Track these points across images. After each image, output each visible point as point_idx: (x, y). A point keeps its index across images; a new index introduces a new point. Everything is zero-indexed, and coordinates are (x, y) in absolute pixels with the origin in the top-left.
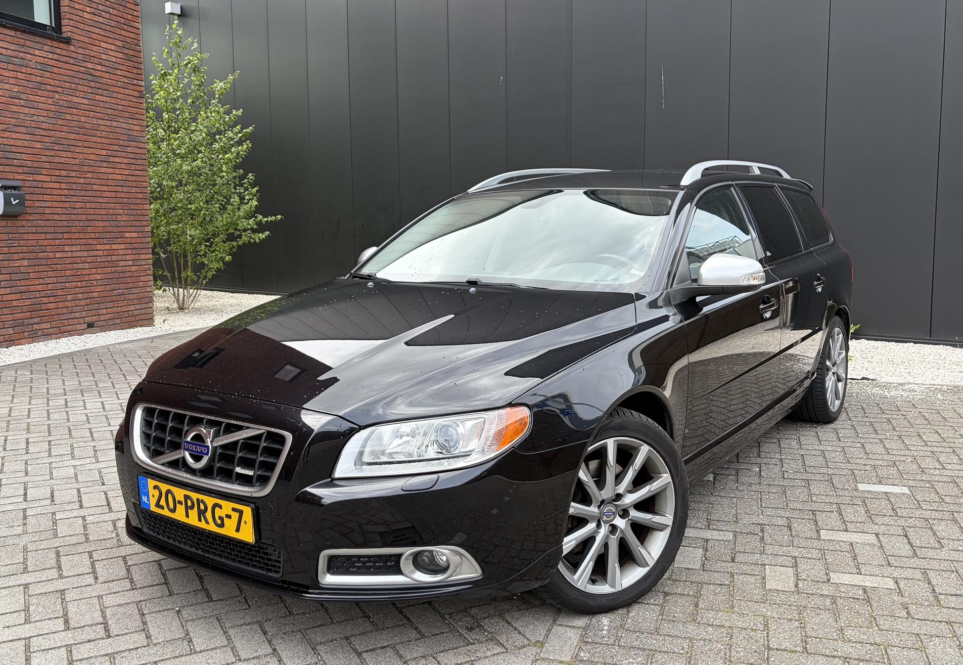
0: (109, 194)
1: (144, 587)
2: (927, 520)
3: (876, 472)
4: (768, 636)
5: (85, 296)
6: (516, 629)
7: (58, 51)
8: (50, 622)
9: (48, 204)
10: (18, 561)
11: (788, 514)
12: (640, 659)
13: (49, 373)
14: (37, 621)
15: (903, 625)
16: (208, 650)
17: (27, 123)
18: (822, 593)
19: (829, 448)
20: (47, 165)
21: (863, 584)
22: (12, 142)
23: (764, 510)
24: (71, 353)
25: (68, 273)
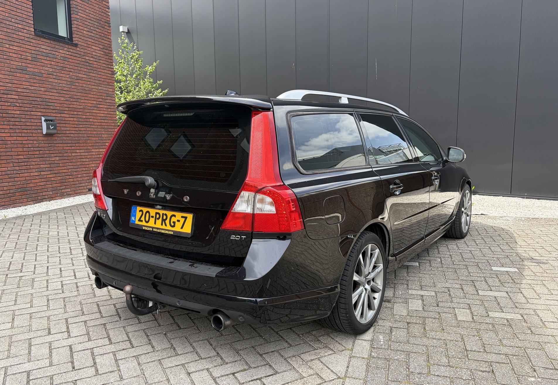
0: (98, 124)
1: (145, 322)
2: (530, 285)
3: (499, 261)
4: (464, 344)
5: (87, 175)
6: (337, 341)
7: (72, 50)
8: (101, 340)
9: (68, 129)
10: (78, 309)
11: (460, 283)
12: (403, 356)
13: (74, 214)
14: (95, 340)
15: (530, 337)
16: (184, 354)
17: (57, 88)
18: (487, 322)
19: (473, 249)
20: (67, 109)
21: (506, 317)
22: (49, 97)
23: (448, 280)
24: (82, 204)
25: (78, 163)
